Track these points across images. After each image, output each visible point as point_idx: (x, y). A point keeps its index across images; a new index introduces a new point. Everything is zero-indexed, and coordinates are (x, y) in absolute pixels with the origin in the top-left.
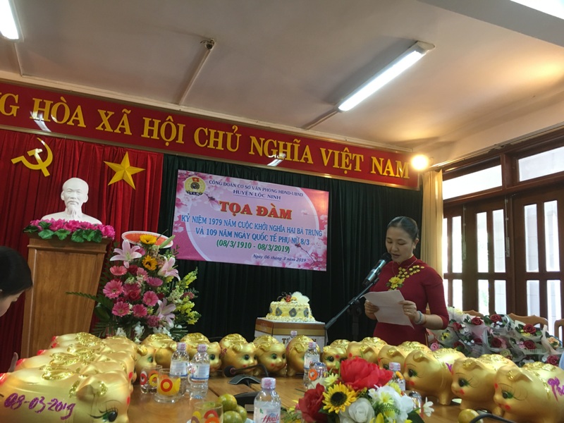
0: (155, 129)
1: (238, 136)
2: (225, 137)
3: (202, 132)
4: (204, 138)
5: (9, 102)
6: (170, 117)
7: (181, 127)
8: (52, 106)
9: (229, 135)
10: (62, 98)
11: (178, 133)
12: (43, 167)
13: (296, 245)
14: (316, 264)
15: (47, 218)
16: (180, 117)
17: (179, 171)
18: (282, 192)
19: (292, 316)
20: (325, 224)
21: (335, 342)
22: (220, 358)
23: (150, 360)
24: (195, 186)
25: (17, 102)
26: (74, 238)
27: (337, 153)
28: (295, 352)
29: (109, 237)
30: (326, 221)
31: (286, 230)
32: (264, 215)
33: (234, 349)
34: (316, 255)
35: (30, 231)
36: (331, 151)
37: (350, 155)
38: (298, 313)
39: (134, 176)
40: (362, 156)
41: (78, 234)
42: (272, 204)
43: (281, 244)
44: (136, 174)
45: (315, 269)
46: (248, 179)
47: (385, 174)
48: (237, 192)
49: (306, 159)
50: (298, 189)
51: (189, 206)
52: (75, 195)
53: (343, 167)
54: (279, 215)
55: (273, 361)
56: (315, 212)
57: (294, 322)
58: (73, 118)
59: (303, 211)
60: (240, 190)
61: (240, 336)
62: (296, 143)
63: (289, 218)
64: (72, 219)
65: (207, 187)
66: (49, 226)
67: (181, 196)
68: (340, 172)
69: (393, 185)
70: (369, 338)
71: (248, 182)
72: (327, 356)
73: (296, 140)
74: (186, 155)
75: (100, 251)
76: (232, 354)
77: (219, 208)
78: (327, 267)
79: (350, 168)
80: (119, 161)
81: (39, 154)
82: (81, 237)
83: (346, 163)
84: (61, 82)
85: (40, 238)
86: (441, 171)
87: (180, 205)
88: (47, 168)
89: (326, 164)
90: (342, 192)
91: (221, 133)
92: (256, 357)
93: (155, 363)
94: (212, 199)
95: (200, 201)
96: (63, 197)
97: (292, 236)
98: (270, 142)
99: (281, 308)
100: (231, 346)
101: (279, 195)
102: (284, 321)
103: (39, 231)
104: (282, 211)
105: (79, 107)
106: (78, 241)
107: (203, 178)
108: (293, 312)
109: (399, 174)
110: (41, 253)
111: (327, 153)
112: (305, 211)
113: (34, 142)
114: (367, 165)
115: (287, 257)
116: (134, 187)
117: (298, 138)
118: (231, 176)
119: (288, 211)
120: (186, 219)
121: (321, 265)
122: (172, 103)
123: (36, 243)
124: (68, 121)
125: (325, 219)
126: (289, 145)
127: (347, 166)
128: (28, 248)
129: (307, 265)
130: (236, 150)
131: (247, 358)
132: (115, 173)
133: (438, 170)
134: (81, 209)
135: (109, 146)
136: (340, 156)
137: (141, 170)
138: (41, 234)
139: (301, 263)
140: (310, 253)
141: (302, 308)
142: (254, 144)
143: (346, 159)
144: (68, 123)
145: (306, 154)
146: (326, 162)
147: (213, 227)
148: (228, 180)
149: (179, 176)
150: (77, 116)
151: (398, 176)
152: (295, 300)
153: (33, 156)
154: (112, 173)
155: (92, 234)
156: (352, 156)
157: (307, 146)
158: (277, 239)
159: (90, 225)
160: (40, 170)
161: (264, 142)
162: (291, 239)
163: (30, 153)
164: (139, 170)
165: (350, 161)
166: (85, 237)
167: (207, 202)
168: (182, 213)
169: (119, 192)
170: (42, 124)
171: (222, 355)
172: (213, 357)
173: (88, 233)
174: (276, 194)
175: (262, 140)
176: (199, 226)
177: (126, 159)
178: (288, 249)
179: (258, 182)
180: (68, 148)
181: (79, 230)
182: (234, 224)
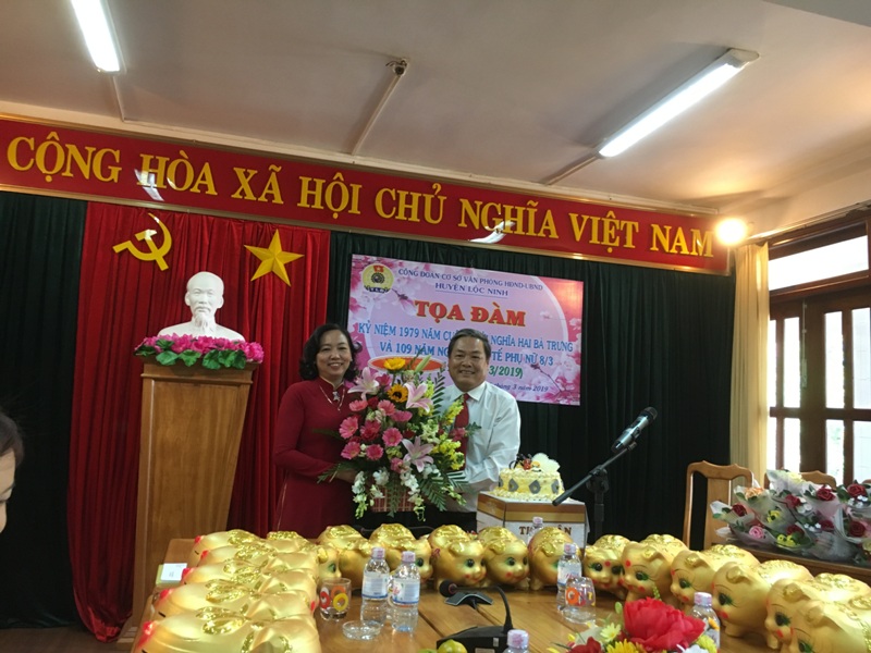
0: (318, 193)
1: (442, 199)
2: (422, 201)
3: (387, 196)
4: (390, 204)
5: (108, 161)
6: (339, 175)
7: (356, 188)
8: (168, 164)
9: (428, 198)
10: (182, 153)
11: (351, 199)
12: (158, 255)
13: (532, 366)
14: (564, 394)
15: (167, 332)
16: (354, 174)
17: (354, 256)
18: (509, 284)
19: (534, 492)
20: (577, 332)
21: (602, 540)
22: (430, 563)
23: (332, 568)
24: (378, 278)
25: (118, 161)
26: (206, 363)
27: (595, 220)
28: (541, 555)
29: (255, 360)
30: (580, 328)
31: (517, 342)
32: (483, 320)
33: (452, 551)
34: (564, 380)
35: (144, 353)
36: (586, 218)
37: (617, 222)
38: (543, 487)
39: (288, 266)
40: (636, 224)
41: (211, 358)
42: (495, 304)
43: (511, 364)
44: (291, 263)
45: (561, 403)
46: (458, 265)
47: (674, 251)
48: (442, 286)
49: (547, 232)
50: (536, 278)
51: (370, 309)
52: (205, 298)
53: (606, 242)
54: (505, 320)
55: (510, 569)
56: (562, 316)
57: (537, 501)
58: (199, 181)
59: (542, 313)
60: (446, 282)
61: (459, 529)
62: (531, 206)
63: (522, 324)
64: (203, 335)
65: (395, 279)
66: (171, 346)
67: (357, 294)
68: (601, 250)
69: (686, 269)
70: (656, 536)
71: (457, 270)
72: (591, 562)
73: (531, 202)
74: (363, 232)
75: (243, 381)
76: (449, 557)
77: (414, 311)
78: (581, 400)
79: (617, 244)
80: (266, 245)
81: (152, 237)
82: (217, 361)
83: (610, 235)
84: (178, 128)
85: (159, 364)
86: (766, 245)
87: (355, 308)
88: (164, 257)
89: (578, 237)
90: (604, 282)
91: (416, 196)
92: (484, 562)
93: (339, 574)
94: (403, 298)
95: (386, 301)
96: (187, 301)
97: (526, 351)
98: (491, 207)
99: (516, 479)
100: (446, 546)
101: (506, 288)
102: (523, 501)
103: (157, 353)
104: (511, 314)
105: (207, 165)
106: (213, 367)
107: (390, 265)
108: (535, 487)
109: (697, 251)
110: (161, 384)
111: (580, 220)
112: (546, 313)
113: (143, 219)
114: (644, 237)
115: (519, 384)
116: (288, 283)
117: (534, 198)
118: (431, 262)
119: (519, 313)
120: (365, 327)
121: (571, 397)
122: (341, 152)
123: (153, 371)
124: (192, 186)
125: (578, 324)
126: (520, 210)
127: (612, 240)
128: (143, 378)
129: (549, 396)
130: (439, 221)
131: (470, 564)
132: (260, 262)
133: (761, 243)
134: (213, 318)
135: (251, 222)
136: (601, 224)
137: (298, 256)
138: (159, 358)
139: (540, 393)
140: (554, 377)
141: (549, 479)
142: (466, 212)
143: (611, 229)
144: (191, 190)
145: (547, 225)
146: (578, 235)
147: (406, 341)
148: (427, 268)
149: (353, 264)
150: (203, 178)
151: (694, 253)
152: (538, 466)
153: (144, 240)
154: (256, 262)
155: (232, 357)
156: (619, 224)
157: (549, 212)
158: (503, 357)
159: (229, 343)
160: (155, 262)
161: (482, 207)
162: (524, 356)
163: (139, 237)
164: (294, 256)
165: (618, 233)
166: (221, 361)
167: (396, 302)
168: (360, 320)
169: (267, 290)
170: (154, 193)
171: (434, 559)
172: (420, 563)
173: (225, 356)
174: (500, 288)
175: (479, 203)
176: (385, 340)
177: (276, 241)
178: (520, 371)
179: (473, 270)
180: (192, 227)
181: (213, 351)
182: (438, 335)
